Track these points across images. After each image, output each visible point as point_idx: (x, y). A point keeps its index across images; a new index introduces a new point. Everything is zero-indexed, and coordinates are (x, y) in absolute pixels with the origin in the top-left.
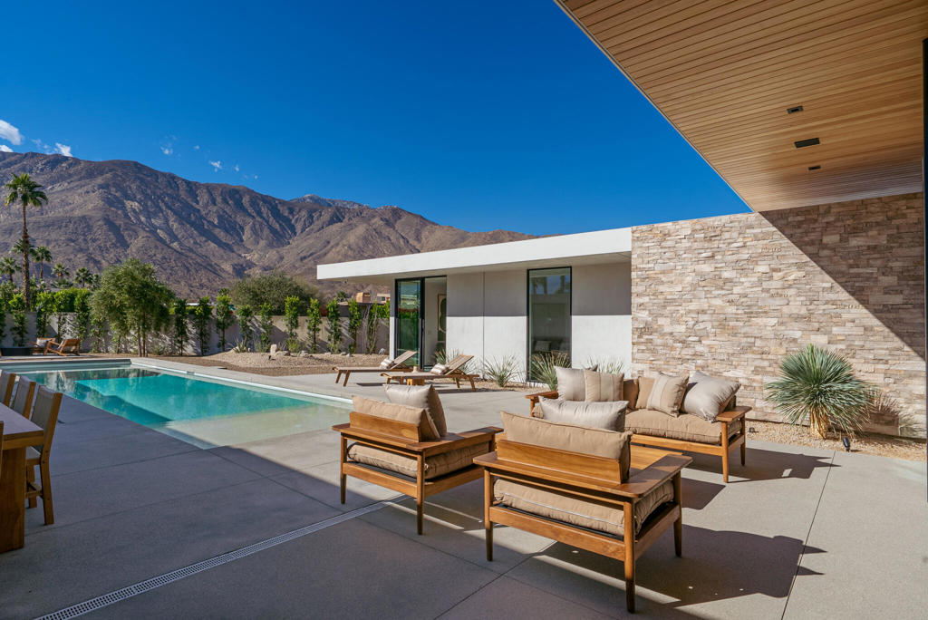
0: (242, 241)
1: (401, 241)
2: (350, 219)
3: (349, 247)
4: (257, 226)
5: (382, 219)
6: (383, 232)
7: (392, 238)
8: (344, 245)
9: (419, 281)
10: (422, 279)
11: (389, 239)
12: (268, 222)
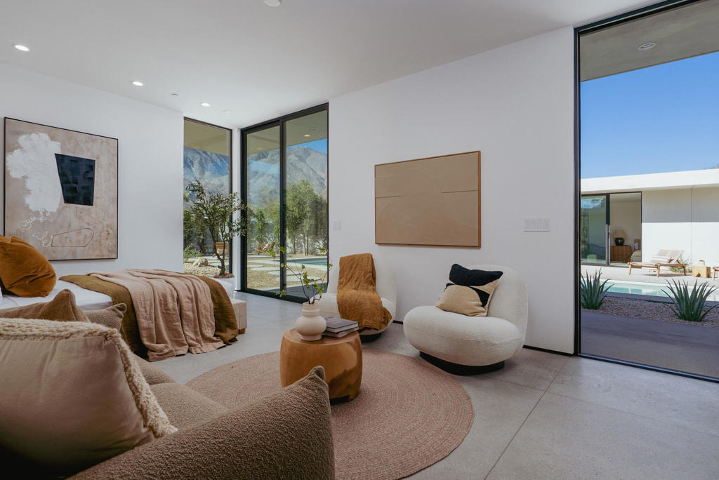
0: (193, 172)
1: (311, 172)
2: (272, 156)
3: (273, 177)
4: (204, 161)
5: (296, 156)
6: (298, 165)
7: (304, 170)
8: (268, 175)
9: (605, 197)
10: (608, 195)
11: (302, 171)
12: (211, 158)
